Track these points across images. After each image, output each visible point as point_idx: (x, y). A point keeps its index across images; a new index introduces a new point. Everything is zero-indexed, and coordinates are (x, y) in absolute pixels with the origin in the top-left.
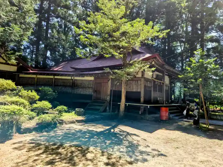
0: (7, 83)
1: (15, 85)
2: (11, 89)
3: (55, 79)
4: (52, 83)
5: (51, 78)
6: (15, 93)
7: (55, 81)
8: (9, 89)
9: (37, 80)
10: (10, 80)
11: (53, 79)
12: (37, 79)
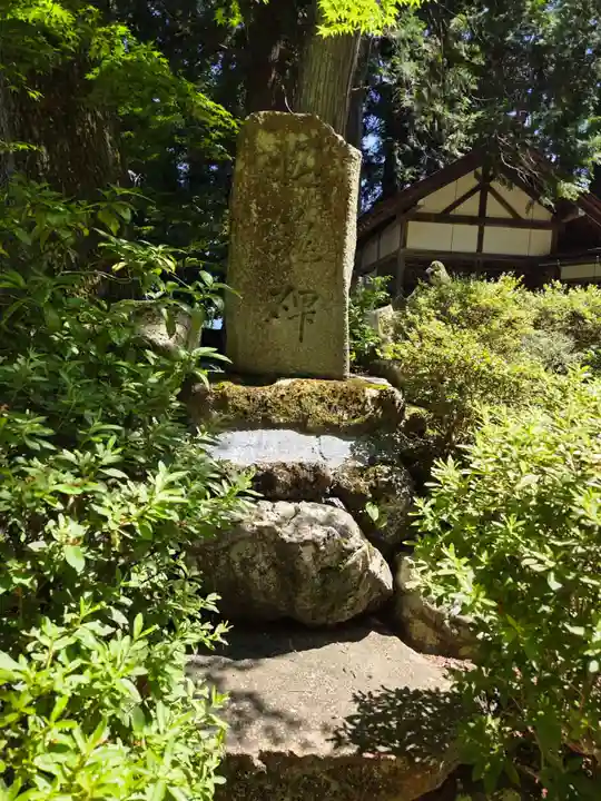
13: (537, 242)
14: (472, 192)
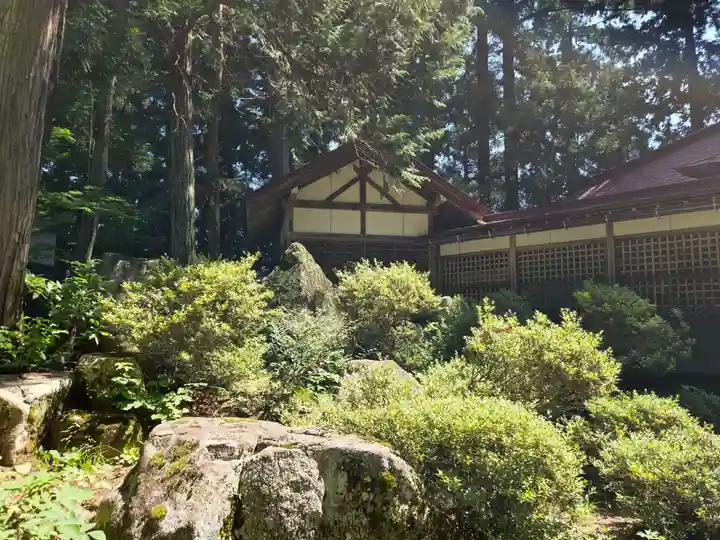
0: (393, 282)
1: (432, 286)
2: (415, 310)
3: (618, 241)
4: (604, 264)
5: (593, 243)
6: (434, 332)
7: (618, 255)
8: (406, 314)
9: (518, 259)
10: (406, 263)
11: (603, 242)
12: (518, 253)
13: (414, 225)
14: (352, 182)
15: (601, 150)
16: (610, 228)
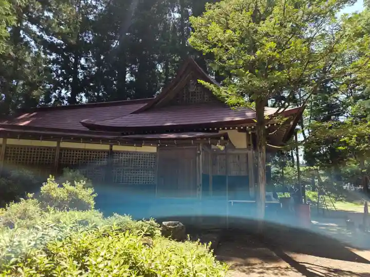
3: (62, 149)
5: (49, 148)
11: (55, 149)
15: (34, 96)
16: (58, 144)
